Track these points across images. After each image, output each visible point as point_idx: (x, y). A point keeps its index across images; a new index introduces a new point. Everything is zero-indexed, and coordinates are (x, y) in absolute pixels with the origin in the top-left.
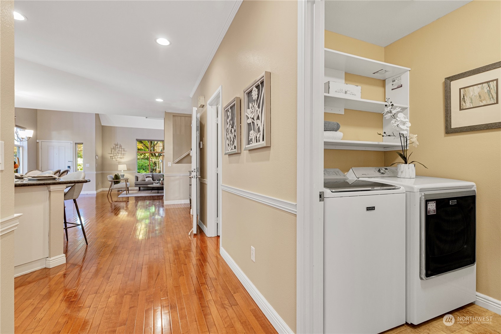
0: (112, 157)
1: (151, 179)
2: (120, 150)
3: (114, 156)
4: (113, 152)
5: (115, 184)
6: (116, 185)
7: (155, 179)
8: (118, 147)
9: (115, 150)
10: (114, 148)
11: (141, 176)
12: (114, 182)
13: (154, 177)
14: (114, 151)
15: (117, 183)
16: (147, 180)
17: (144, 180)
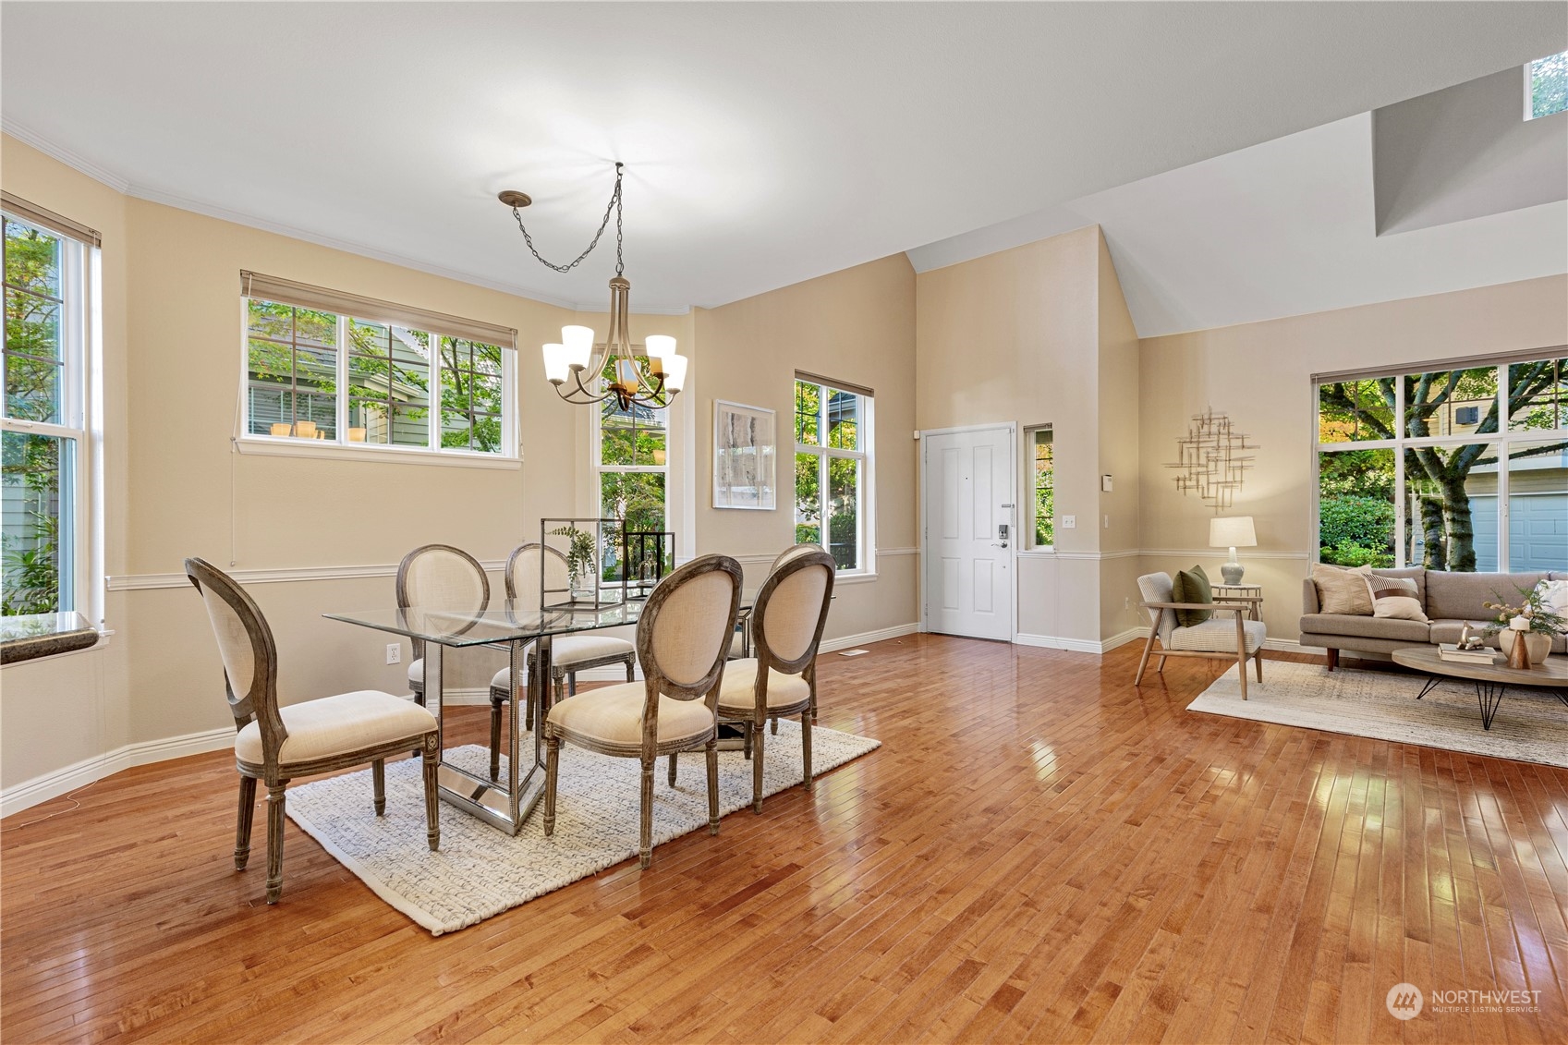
0: (1185, 480)
1: (1413, 606)
2: (1224, 442)
3: (1194, 477)
4: (1190, 456)
5: (1178, 624)
6: (1182, 630)
7: (1441, 605)
8: (1214, 429)
9: (1198, 448)
10: (1195, 440)
11: (1338, 583)
12: (1176, 612)
13: (1432, 592)
14: (1194, 452)
15: (1188, 618)
16: (1385, 607)
17: (1367, 609)
